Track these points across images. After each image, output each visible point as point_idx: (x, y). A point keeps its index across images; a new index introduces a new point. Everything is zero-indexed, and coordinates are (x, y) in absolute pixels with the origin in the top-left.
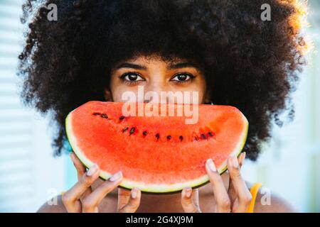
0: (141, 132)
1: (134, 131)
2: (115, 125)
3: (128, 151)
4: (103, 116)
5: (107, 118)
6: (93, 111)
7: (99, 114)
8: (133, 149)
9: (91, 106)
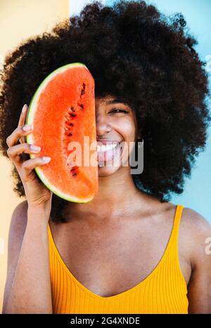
0: (72, 122)
1: (73, 116)
2: (76, 102)
3: (57, 113)
4: (83, 92)
5: (82, 94)
6: (86, 83)
7: (84, 88)
8: (57, 118)
9: (91, 81)
